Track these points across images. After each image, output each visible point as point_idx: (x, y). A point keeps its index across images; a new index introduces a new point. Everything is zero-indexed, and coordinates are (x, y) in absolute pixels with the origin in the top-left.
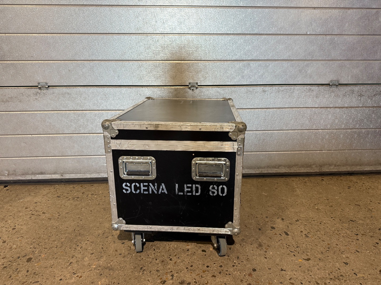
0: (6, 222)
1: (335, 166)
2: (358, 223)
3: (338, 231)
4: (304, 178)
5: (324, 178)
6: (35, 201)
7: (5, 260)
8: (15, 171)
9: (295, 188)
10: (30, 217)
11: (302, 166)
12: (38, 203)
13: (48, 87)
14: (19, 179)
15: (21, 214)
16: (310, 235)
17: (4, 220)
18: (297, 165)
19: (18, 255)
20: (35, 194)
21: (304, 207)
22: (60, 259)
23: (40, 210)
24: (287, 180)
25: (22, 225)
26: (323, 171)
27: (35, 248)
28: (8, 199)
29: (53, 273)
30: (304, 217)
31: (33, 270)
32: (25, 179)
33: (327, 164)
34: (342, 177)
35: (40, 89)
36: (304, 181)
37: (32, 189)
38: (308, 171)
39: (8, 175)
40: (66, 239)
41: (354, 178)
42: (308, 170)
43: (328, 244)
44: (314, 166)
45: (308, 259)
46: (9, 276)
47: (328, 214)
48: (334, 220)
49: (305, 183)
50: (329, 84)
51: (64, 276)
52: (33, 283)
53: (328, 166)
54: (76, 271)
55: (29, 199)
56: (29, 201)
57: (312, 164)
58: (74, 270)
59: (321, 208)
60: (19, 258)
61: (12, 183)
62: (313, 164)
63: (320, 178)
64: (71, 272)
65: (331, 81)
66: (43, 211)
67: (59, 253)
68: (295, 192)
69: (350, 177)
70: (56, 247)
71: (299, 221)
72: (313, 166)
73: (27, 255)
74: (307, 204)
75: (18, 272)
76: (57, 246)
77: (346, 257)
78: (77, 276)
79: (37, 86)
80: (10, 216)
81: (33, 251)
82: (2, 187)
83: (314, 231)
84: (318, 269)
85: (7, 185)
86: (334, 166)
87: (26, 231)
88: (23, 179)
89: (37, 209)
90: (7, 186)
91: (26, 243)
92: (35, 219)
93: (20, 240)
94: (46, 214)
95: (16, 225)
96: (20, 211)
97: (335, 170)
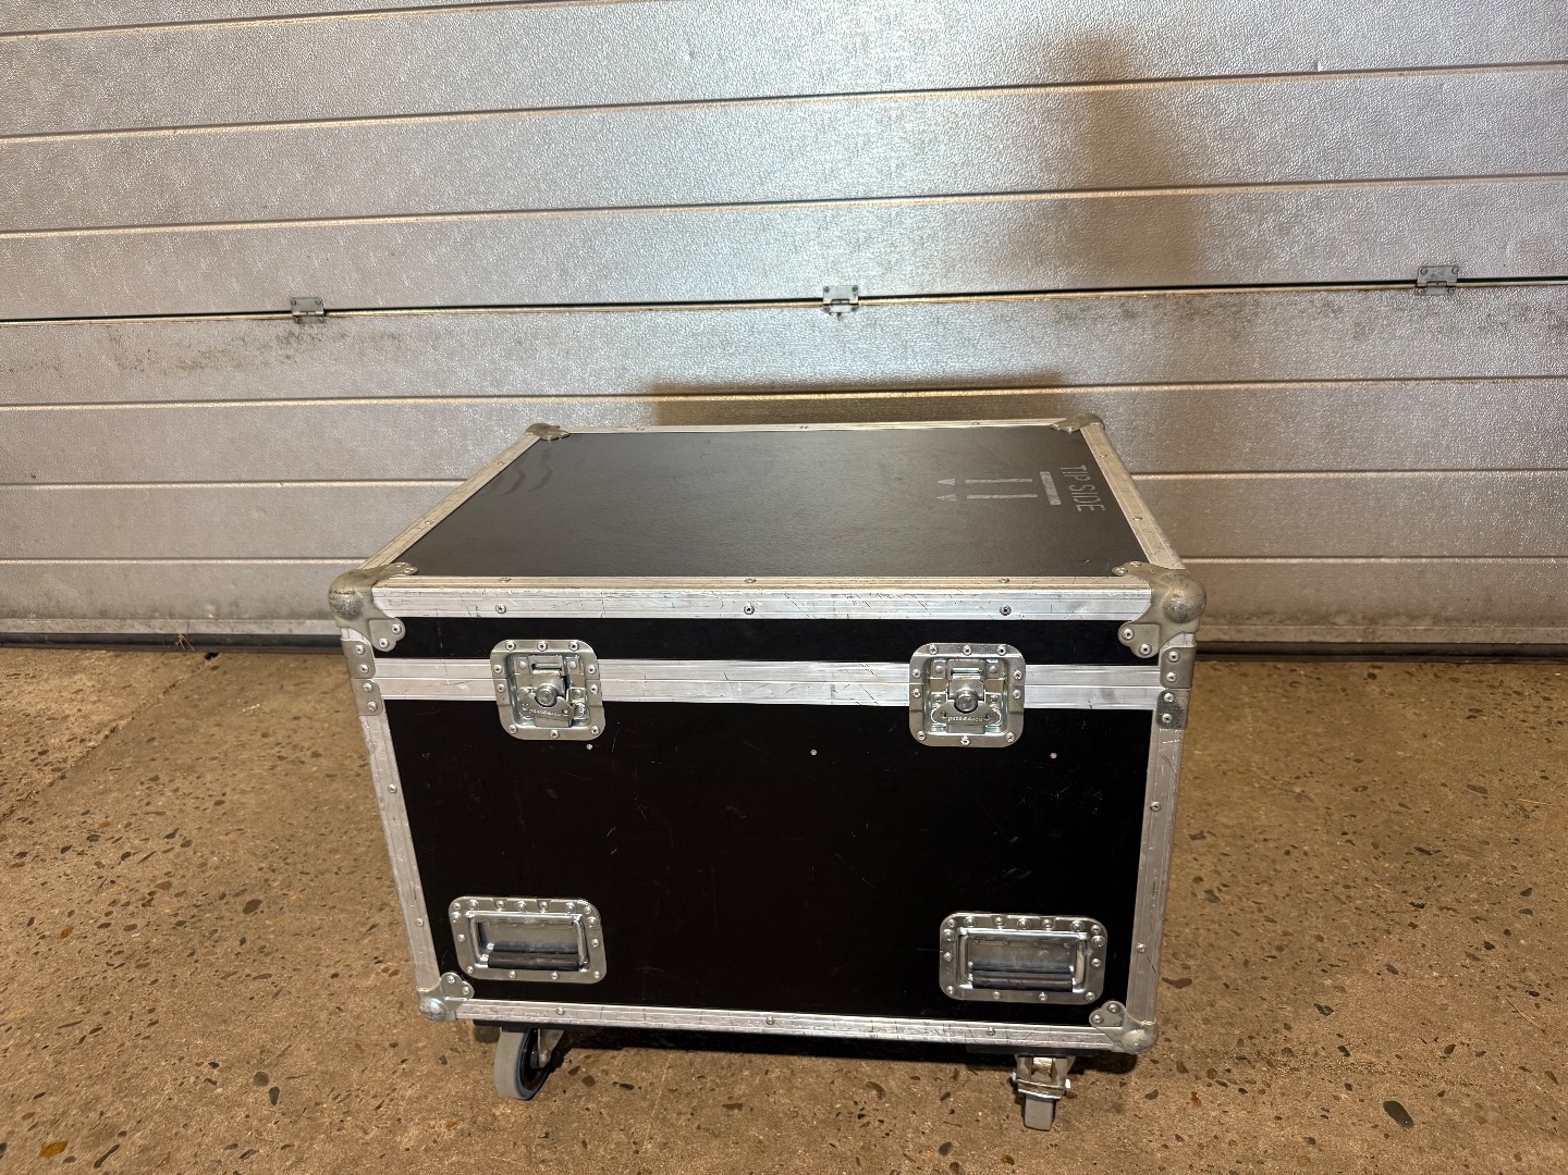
0: (198, 778)
1: (1436, 620)
2: (1448, 860)
3: (1348, 887)
4: (1293, 666)
5: (1380, 668)
6: (294, 711)
7: (183, 902)
8: (237, 606)
9: (1243, 705)
10: (273, 767)
11: (1292, 618)
12: (303, 719)
13: (325, 315)
14: (250, 632)
15: (246, 755)
16: (1228, 893)
17: (195, 771)
18: (1267, 613)
19: (222, 889)
20: (296, 688)
21: (1249, 784)
22: (342, 911)
23: (306, 744)
24: (1219, 673)
25: (243, 792)
26: (1382, 640)
27: (273, 871)
28: (213, 700)
29: (315, 955)
30: (1231, 823)
31: (259, 938)
32: (269, 632)
33: (1398, 614)
34: (1464, 668)
35: (298, 323)
36: (1293, 677)
37: (291, 669)
38: (1315, 638)
39: (218, 616)
40: (369, 847)
41: (1511, 676)
42: (1314, 633)
43: (1286, 934)
44: (1340, 620)
45: (1182, 984)
46: (189, 952)
47: (1335, 817)
48: (1348, 844)
49: (1289, 688)
50: (1415, 282)
51: (348, 965)
52: (255, 978)
53: (1404, 619)
54: (384, 954)
55: (276, 702)
56: (276, 711)
57: (1333, 609)
58: (378, 948)
59: (1316, 795)
60: (223, 896)
61: (230, 645)
62: (1339, 612)
63: (1361, 668)
64: (370, 954)
65: (1424, 270)
66: (313, 749)
67: (343, 893)
68: (1234, 725)
69: (1501, 668)
70: (336, 873)
71: (1204, 837)
72: (1337, 620)
73: (246, 890)
74: (1266, 774)
75: (216, 941)
76: (339, 869)
77: (1336, 988)
78: (385, 970)
79: (289, 312)
80: (214, 759)
81: (267, 880)
82: (200, 656)
83: (1249, 882)
84: (1206, 1021)
85: (215, 651)
86: (1430, 622)
87: (256, 813)
88: (264, 632)
89: (296, 739)
90: (215, 655)
91: (249, 851)
92: (286, 775)
93: (232, 842)
94: (322, 760)
95: (228, 790)
96: (243, 745)
97: (1435, 636)
